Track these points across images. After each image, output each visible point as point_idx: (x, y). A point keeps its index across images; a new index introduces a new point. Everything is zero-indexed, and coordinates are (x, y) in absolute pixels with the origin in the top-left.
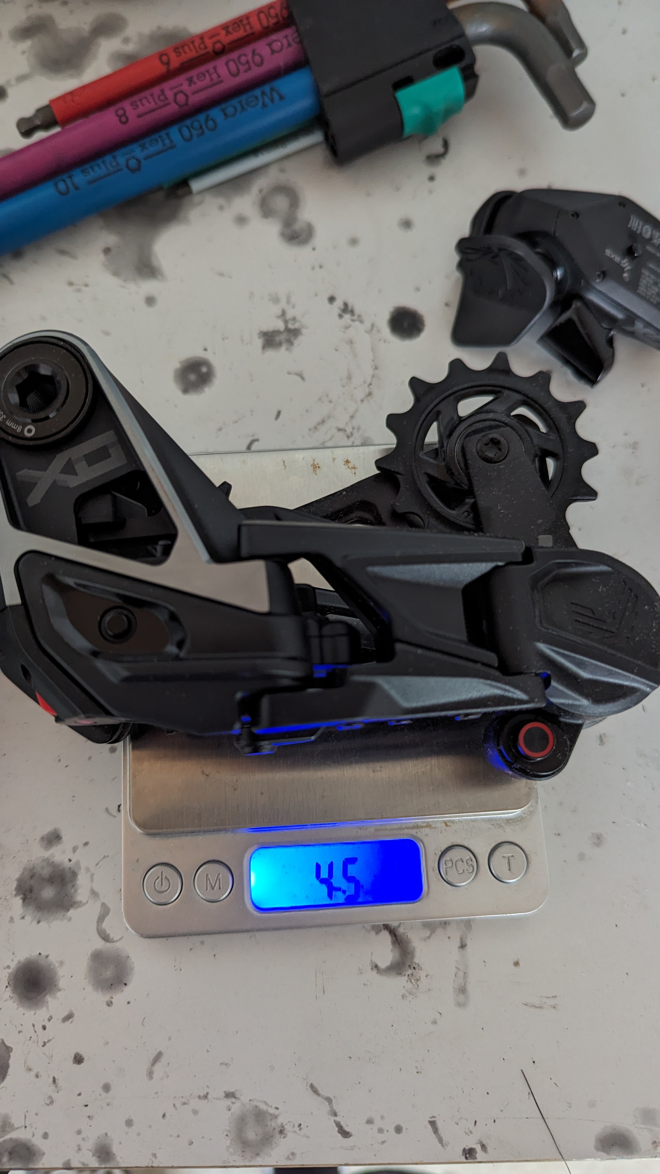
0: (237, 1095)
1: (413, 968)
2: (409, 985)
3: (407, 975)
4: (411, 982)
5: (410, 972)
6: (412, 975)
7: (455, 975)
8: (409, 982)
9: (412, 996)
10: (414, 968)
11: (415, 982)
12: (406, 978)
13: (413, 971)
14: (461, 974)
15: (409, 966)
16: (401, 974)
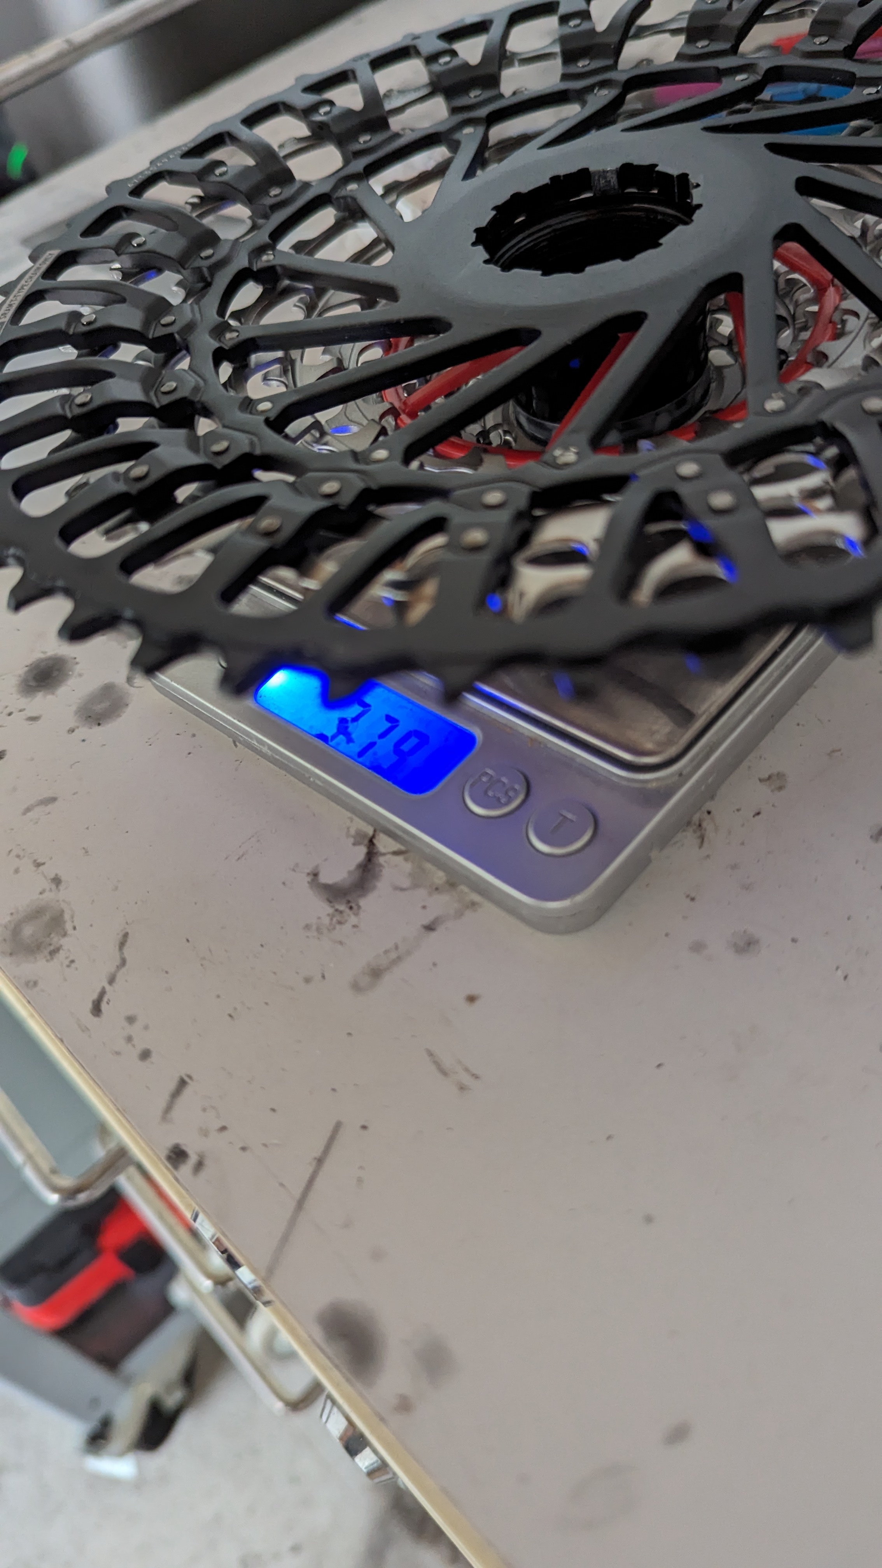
0: (61, 887)
1: (349, 907)
2: (326, 920)
3: (335, 909)
5: (342, 907)
6: (341, 913)
7: (385, 951)
9: (315, 934)
10: (351, 909)
11: (335, 923)
12: (330, 910)
13: (348, 910)
14: (393, 955)
15: (349, 902)
16: (330, 902)
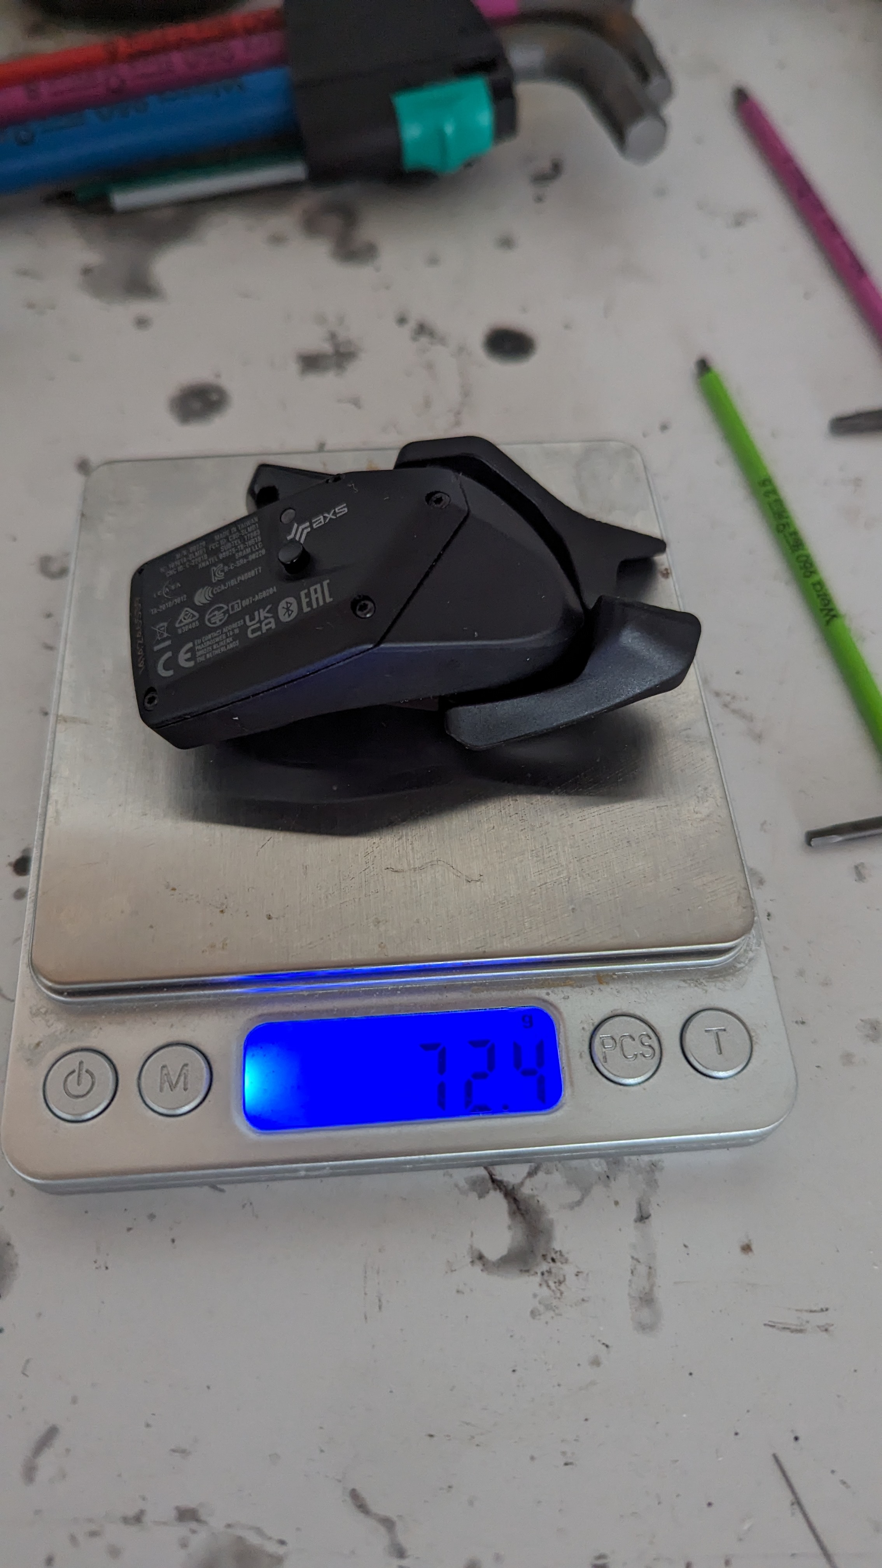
0: (203, 1514)
1: (550, 1261)
2: (545, 1292)
3: (539, 1274)
4: (548, 1286)
5: (545, 1266)
6: (549, 1272)
7: (632, 1273)
8: (545, 1288)
9: (552, 1314)
10: (553, 1260)
11: (556, 1287)
12: (538, 1279)
13: (552, 1264)
14: (642, 1269)
15: (544, 1256)
16: (527, 1271)
